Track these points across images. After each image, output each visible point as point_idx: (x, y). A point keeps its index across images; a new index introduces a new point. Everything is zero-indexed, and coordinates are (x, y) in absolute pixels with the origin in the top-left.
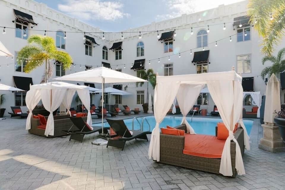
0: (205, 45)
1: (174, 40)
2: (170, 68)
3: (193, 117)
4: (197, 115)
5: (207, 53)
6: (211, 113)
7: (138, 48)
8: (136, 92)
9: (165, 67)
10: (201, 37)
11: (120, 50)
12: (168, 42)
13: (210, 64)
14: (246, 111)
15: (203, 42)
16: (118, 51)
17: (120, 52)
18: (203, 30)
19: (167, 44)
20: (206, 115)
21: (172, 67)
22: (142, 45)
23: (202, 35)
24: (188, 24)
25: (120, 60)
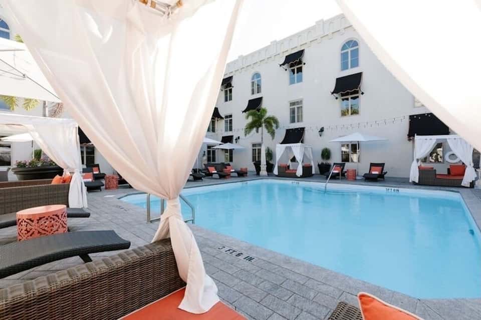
0: (355, 64)
1: (304, 64)
2: (298, 108)
3: (328, 182)
4: (338, 179)
5: (358, 77)
6: (363, 176)
7: (253, 83)
8: (251, 145)
9: (291, 106)
10: (347, 52)
11: (230, 88)
12: (295, 68)
13: (364, 95)
14: (437, 173)
15: (351, 61)
16: (228, 89)
17: (231, 91)
18: (351, 41)
19: (293, 71)
20: (356, 179)
21: (301, 105)
22: (258, 77)
23: (349, 50)
24: (326, 34)
25: (231, 101)
